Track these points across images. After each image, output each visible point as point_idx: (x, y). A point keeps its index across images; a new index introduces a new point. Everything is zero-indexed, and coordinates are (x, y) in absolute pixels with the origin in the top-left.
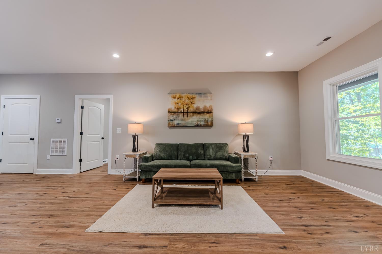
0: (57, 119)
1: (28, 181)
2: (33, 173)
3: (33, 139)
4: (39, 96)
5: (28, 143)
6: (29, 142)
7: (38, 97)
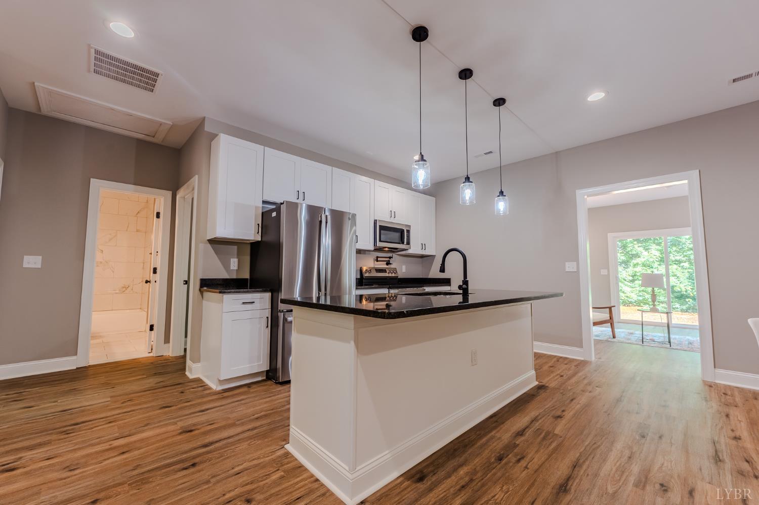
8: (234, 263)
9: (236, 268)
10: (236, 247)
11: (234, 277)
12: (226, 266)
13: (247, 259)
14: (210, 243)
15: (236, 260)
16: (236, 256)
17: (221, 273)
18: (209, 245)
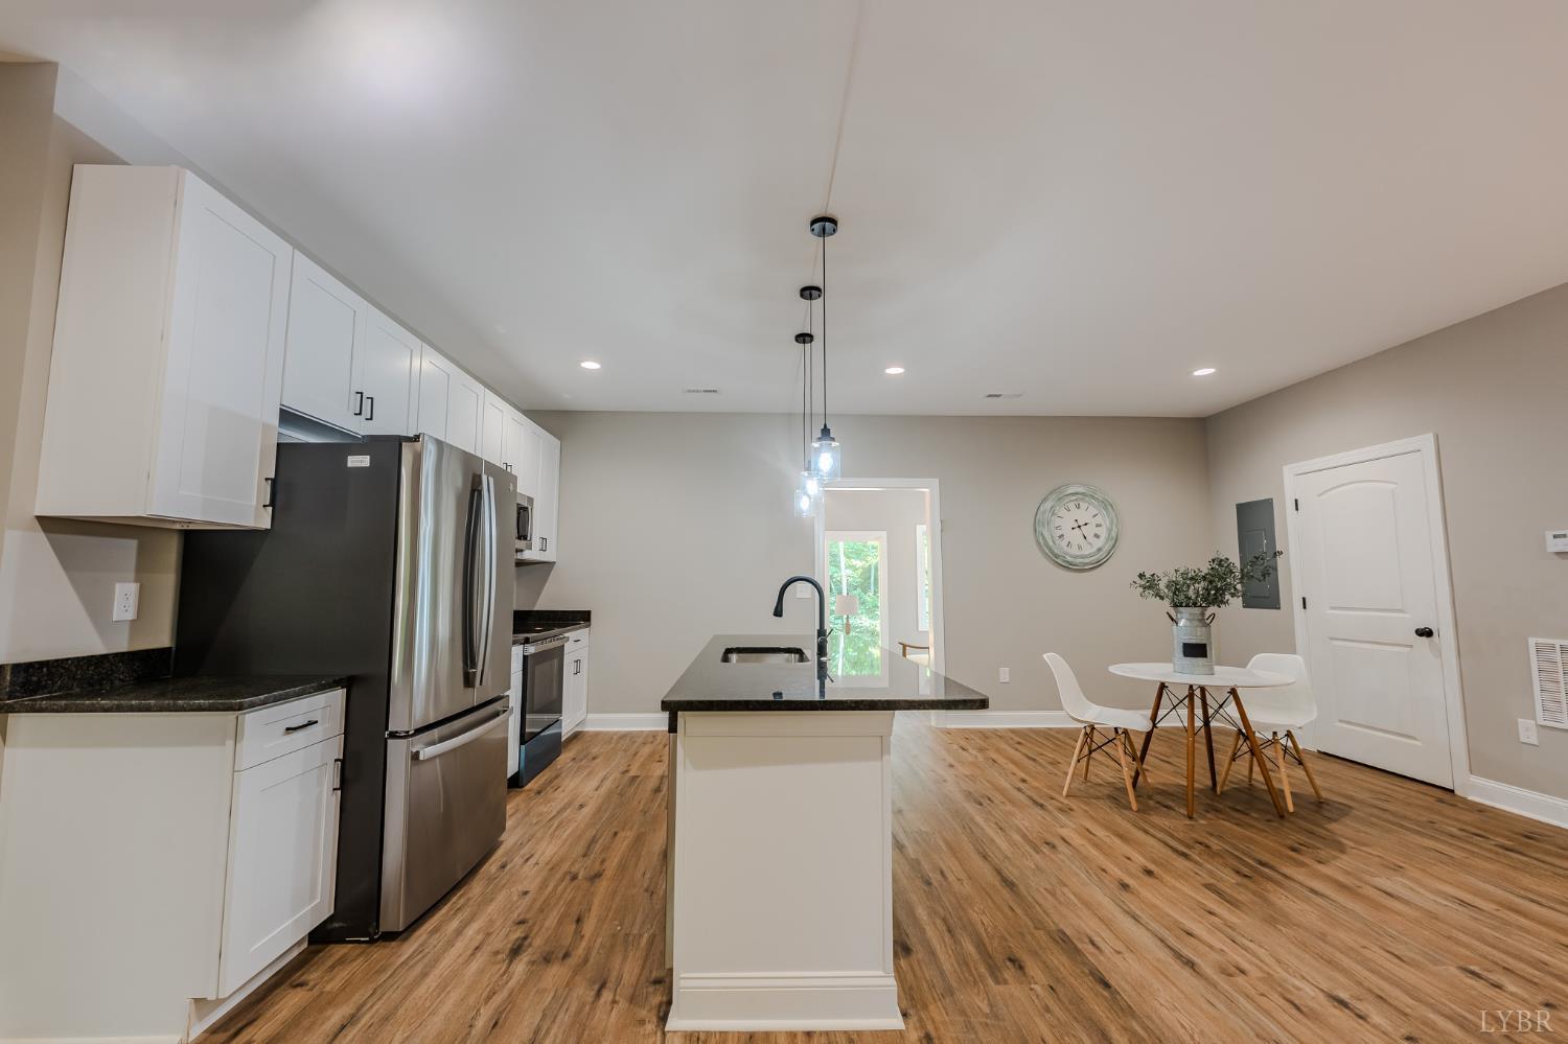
0: (1555, 537)
1: (1454, 831)
2: (1452, 791)
3: (1426, 633)
4: (1430, 437)
5: (1409, 649)
6: (1411, 646)
7: (1426, 442)
8: (124, 598)
9: (131, 615)
10: (132, 544)
11: (123, 646)
12: (97, 608)
13: (167, 583)
14: (46, 530)
15: (132, 588)
16: (132, 575)
17: (82, 639)
18: (42, 536)
